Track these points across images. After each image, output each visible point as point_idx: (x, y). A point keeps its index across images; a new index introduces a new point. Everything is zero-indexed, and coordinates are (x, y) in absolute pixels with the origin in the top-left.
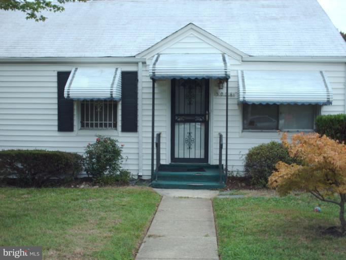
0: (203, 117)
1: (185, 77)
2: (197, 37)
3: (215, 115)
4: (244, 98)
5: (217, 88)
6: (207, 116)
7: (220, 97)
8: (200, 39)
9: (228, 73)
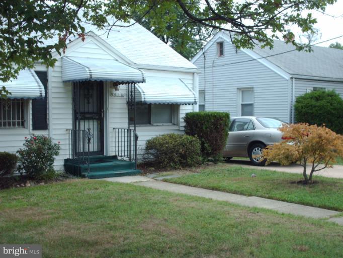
0: (99, 115)
1: (115, 80)
2: (96, 44)
3: (111, 113)
4: (145, 98)
5: (114, 90)
6: (102, 114)
7: (113, 97)
8: (98, 46)
9: (145, 78)
